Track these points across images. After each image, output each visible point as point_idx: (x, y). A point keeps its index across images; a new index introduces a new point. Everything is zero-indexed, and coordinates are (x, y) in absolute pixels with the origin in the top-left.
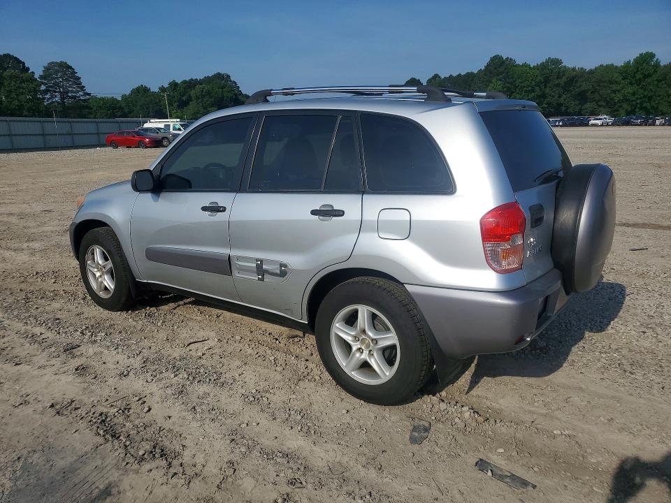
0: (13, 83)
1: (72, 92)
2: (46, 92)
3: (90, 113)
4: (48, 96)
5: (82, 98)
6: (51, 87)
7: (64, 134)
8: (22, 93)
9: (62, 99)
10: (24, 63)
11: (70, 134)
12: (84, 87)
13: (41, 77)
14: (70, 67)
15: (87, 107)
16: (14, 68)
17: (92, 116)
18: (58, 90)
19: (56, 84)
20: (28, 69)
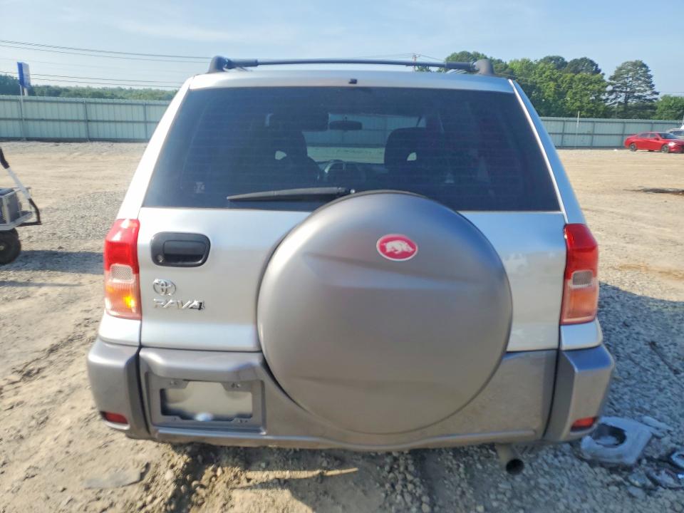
0: (581, 85)
1: (639, 91)
2: (611, 93)
3: (654, 114)
4: (613, 97)
5: (648, 97)
6: (618, 87)
7: (584, 134)
8: (586, 95)
9: (627, 99)
10: (597, 66)
11: (590, 134)
12: (653, 86)
13: (611, 78)
14: (644, 66)
15: (652, 107)
16: (587, 70)
17: (657, 117)
18: (625, 90)
19: (625, 84)
20: (600, 71)
